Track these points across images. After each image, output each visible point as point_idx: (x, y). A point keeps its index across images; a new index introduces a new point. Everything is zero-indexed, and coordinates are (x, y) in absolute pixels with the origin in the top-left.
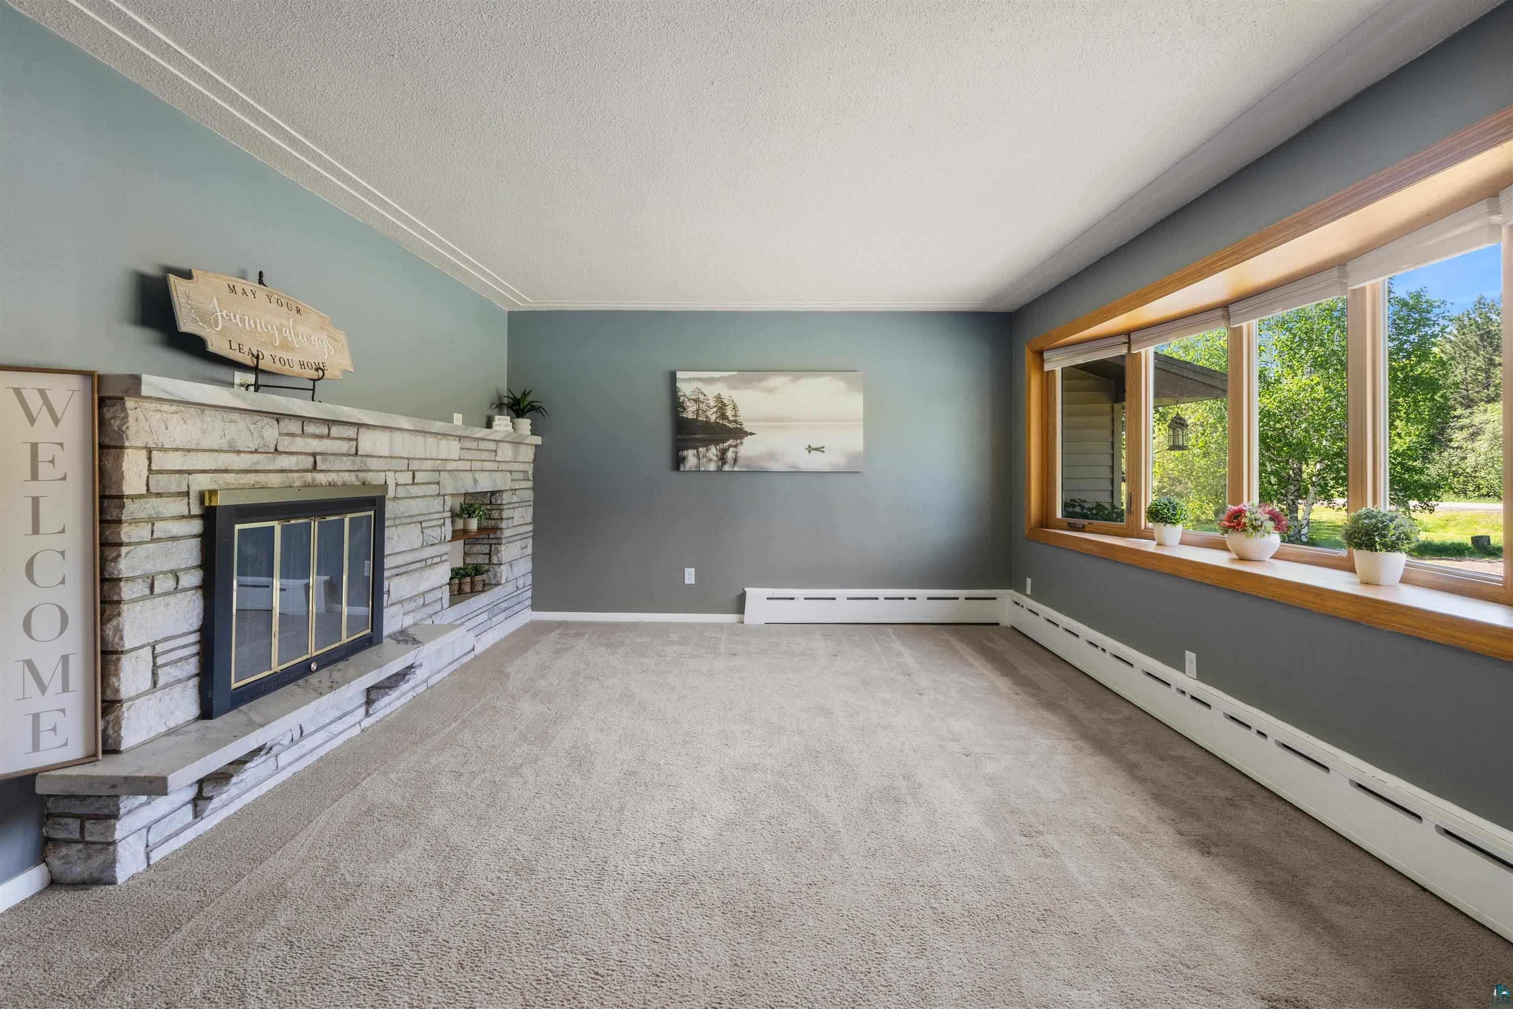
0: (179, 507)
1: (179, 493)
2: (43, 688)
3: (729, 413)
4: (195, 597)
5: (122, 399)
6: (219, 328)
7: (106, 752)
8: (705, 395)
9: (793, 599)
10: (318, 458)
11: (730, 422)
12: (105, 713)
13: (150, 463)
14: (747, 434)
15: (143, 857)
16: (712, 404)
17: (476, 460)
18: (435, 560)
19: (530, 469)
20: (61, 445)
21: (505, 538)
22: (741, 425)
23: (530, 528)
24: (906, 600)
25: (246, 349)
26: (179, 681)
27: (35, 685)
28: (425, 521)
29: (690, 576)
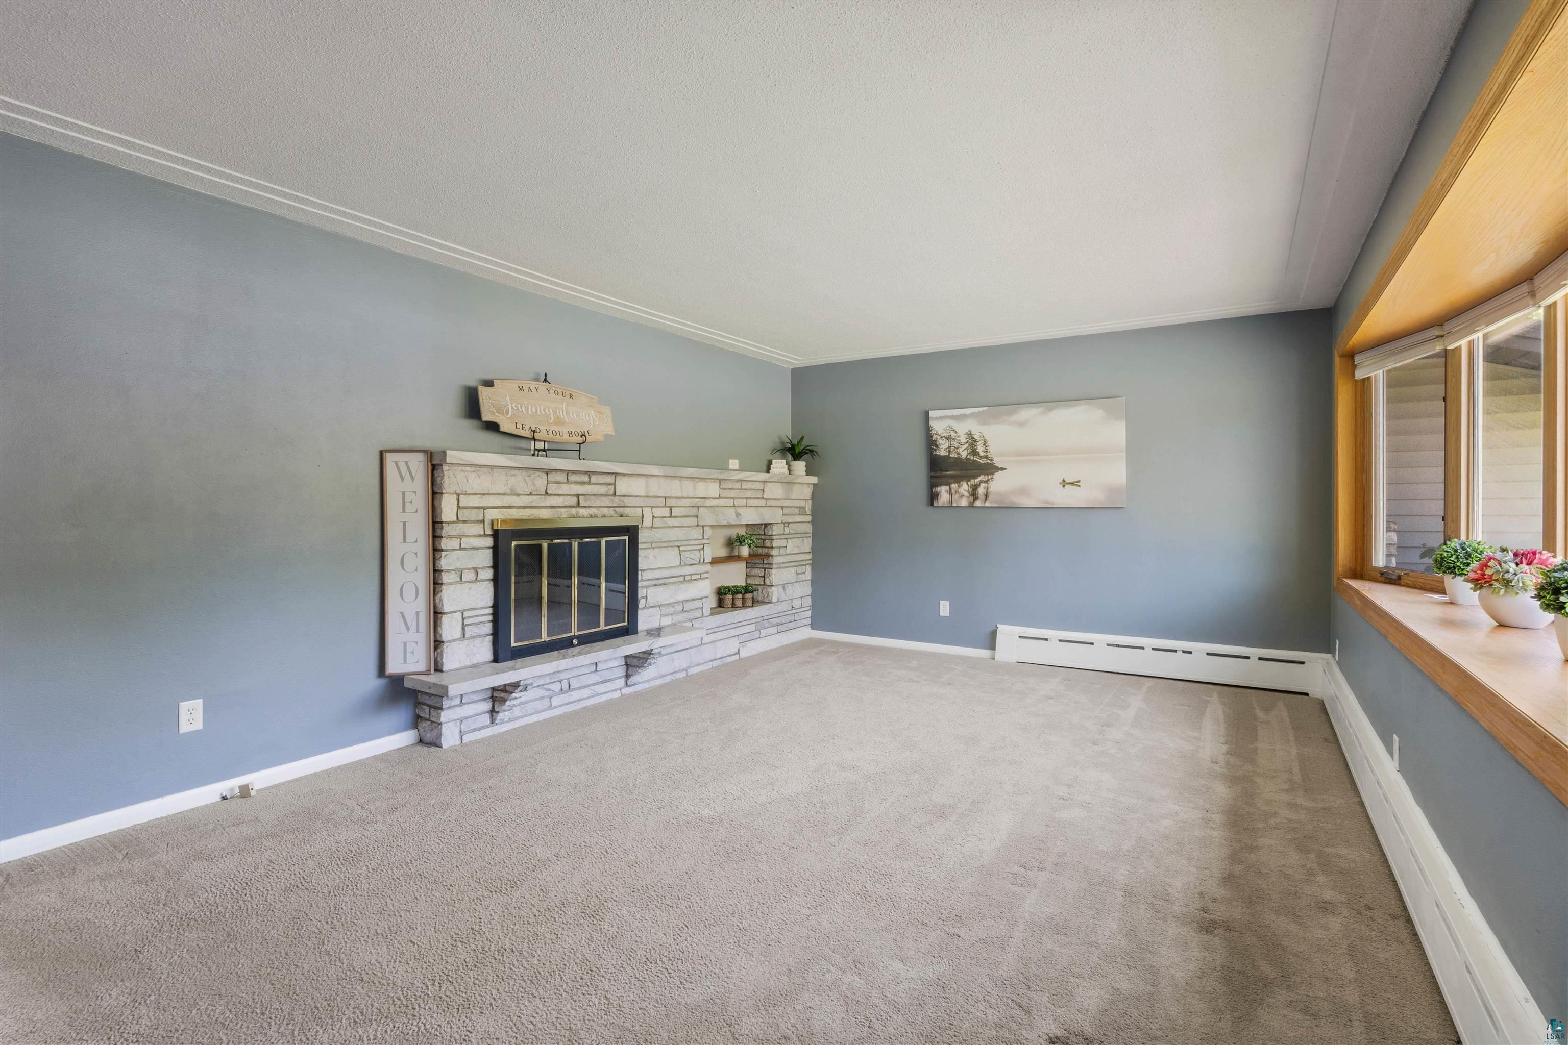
0: (478, 529)
1: (478, 521)
2: (408, 629)
3: (980, 449)
4: (488, 586)
5: (442, 465)
6: (510, 415)
7: (436, 670)
8: (956, 432)
9: (1046, 640)
10: (581, 498)
11: (981, 458)
12: (436, 648)
13: (458, 503)
14: (998, 469)
15: (458, 737)
16: (963, 440)
17: (738, 498)
18: (694, 577)
19: (808, 506)
20: (415, 492)
21: (775, 564)
22: (992, 460)
23: (809, 556)
24: (1180, 653)
25: (527, 427)
26: (479, 636)
27: (405, 627)
28: (682, 546)
29: (945, 608)
